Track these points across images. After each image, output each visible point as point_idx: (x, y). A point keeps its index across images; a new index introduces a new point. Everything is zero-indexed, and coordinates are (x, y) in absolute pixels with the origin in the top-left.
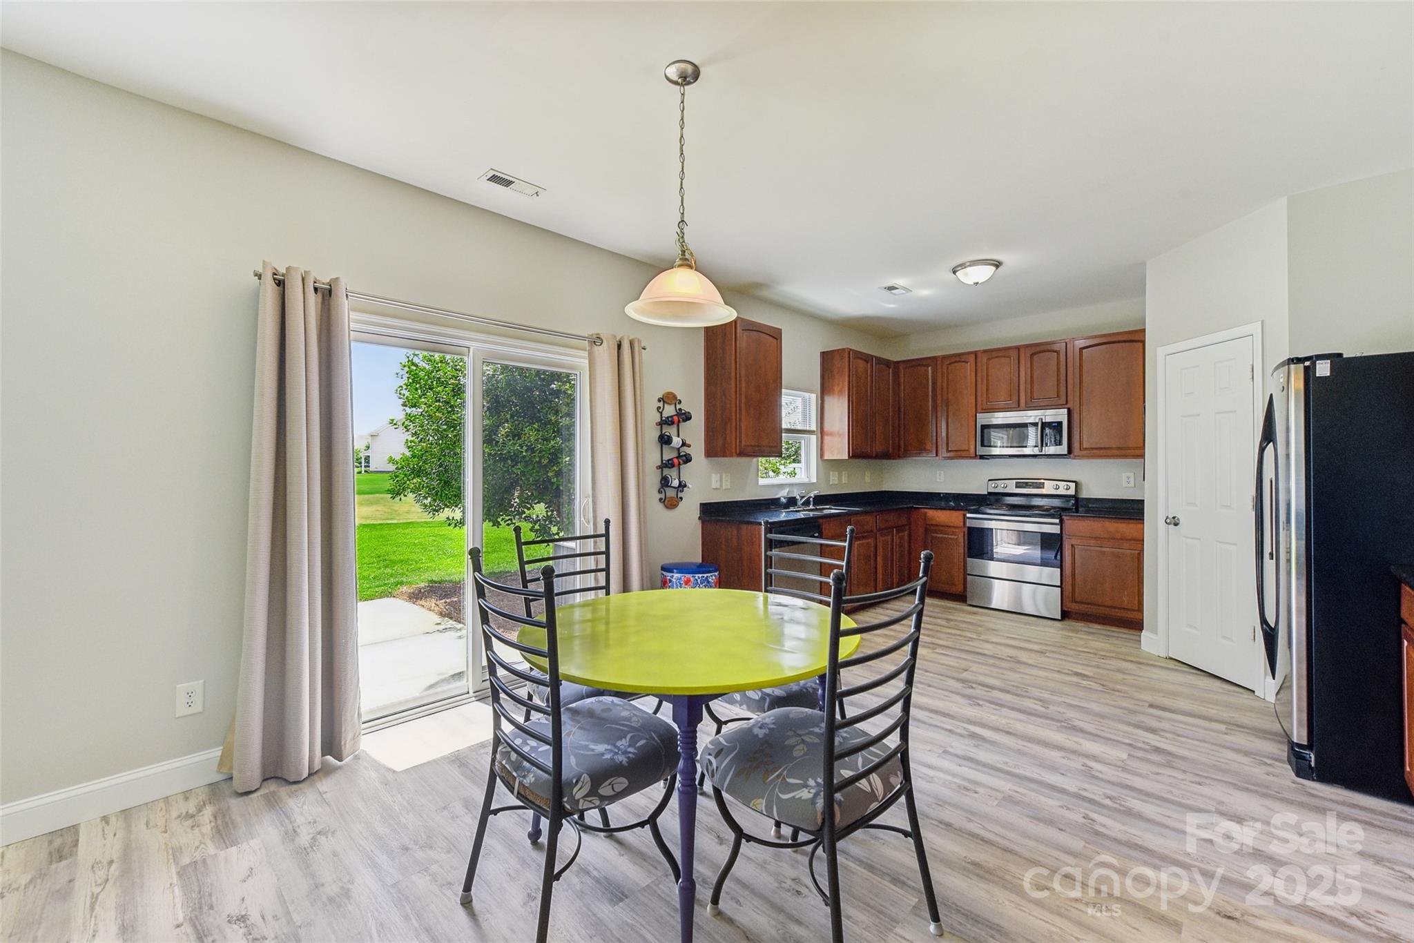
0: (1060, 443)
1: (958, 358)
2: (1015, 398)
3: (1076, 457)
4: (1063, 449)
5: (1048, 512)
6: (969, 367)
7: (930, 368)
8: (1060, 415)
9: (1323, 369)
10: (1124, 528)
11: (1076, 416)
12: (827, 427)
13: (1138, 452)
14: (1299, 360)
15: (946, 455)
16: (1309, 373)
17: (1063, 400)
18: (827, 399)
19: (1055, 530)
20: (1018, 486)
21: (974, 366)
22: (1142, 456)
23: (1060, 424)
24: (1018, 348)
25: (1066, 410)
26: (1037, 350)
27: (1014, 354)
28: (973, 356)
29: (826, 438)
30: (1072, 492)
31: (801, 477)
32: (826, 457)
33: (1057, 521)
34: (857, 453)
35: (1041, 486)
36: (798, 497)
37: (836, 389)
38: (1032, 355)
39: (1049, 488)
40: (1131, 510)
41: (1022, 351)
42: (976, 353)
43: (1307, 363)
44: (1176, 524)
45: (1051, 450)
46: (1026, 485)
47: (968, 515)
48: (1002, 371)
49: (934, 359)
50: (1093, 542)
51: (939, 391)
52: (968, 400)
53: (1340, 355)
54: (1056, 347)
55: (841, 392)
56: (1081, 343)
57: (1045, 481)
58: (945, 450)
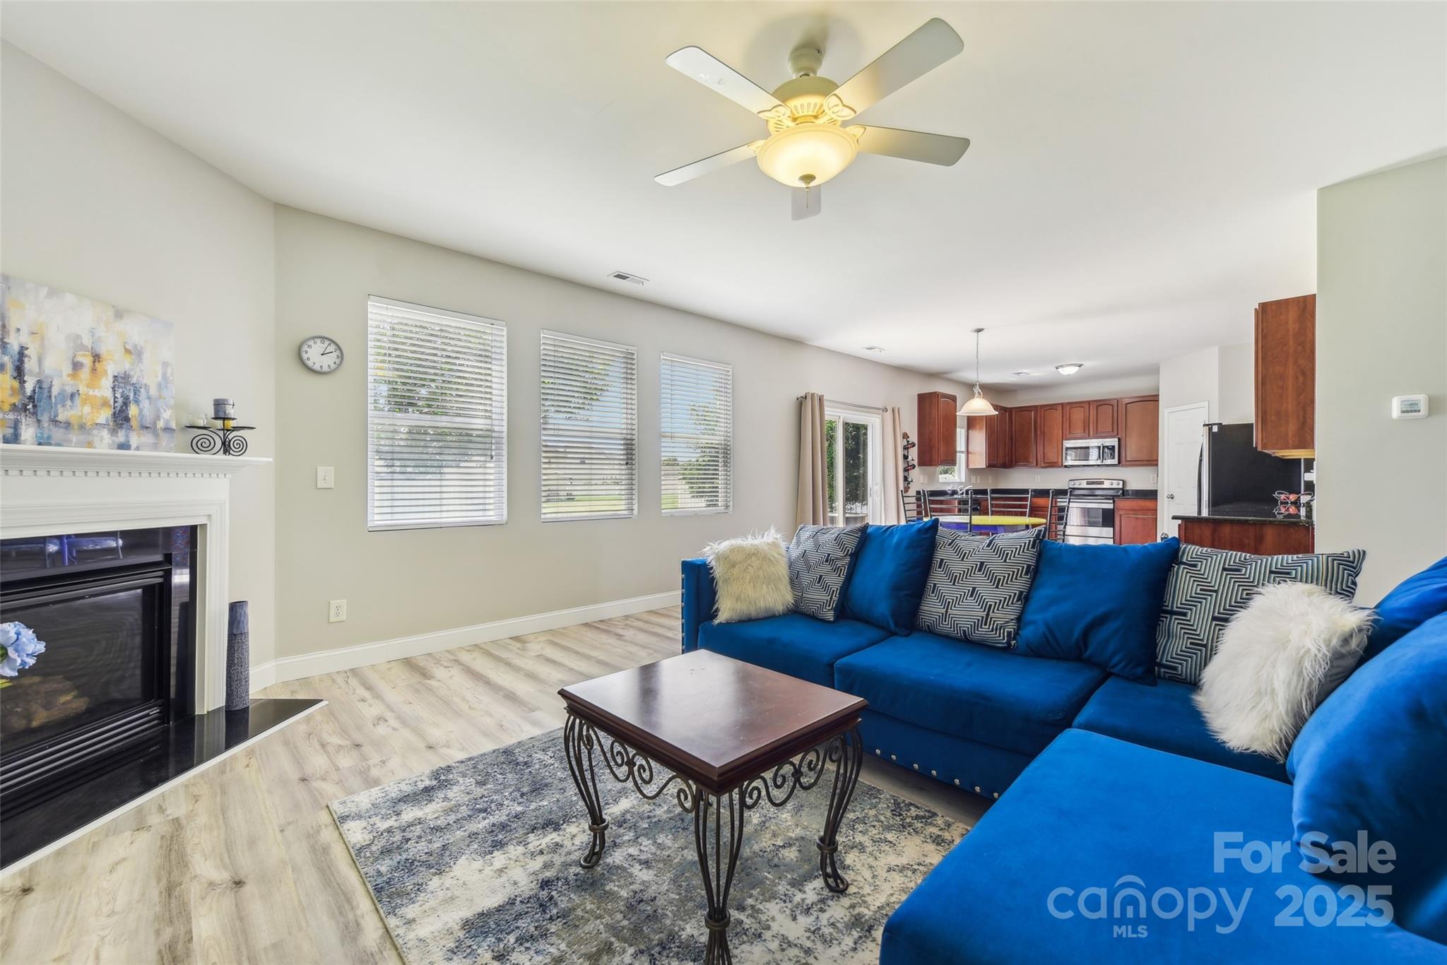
0: (1114, 458)
1: (1052, 407)
2: (1087, 432)
3: (1122, 466)
4: (1115, 461)
5: (1107, 497)
6: (1058, 413)
7: (1033, 413)
8: (1113, 442)
9: (1215, 429)
10: (1148, 504)
11: (1123, 442)
12: (970, 450)
13: (1155, 462)
14: (1207, 425)
15: (1043, 465)
16: (1210, 429)
17: (1115, 433)
18: (970, 431)
19: (1111, 506)
20: (1088, 484)
21: (1061, 412)
22: (1157, 465)
23: (1114, 447)
24: (1089, 402)
25: (1117, 439)
26: (1100, 404)
27: (1087, 406)
28: (1061, 406)
29: (970, 455)
30: (1121, 486)
31: (956, 479)
32: (970, 467)
33: (1112, 501)
34: (991, 465)
35: (1102, 483)
36: (959, 490)
37: (978, 426)
38: (1097, 407)
39: (1107, 485)
40: (1152, 495)
41: (1091, 403)
42: (1062, 404)
43: (1210, 426)
44: (1172, 498)
45: (1109, 462)
46: (1093, 483)
47: (1058, 500)
48: (1078, 415)
49: (1035, 407)
50: (1131, 512)
51: (1038, 427)
52: (1057, 431)
53: (1221, 424)
54: (1112, 403)
55: (981, 428)
56: (1128, 401)
57: (1105, 481)
58: (1042, 463)
